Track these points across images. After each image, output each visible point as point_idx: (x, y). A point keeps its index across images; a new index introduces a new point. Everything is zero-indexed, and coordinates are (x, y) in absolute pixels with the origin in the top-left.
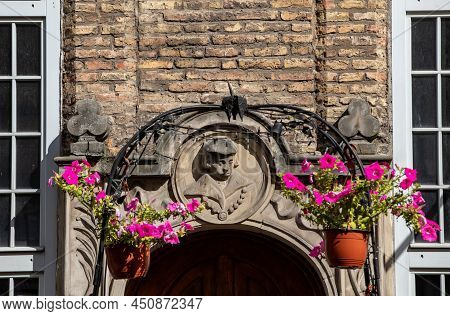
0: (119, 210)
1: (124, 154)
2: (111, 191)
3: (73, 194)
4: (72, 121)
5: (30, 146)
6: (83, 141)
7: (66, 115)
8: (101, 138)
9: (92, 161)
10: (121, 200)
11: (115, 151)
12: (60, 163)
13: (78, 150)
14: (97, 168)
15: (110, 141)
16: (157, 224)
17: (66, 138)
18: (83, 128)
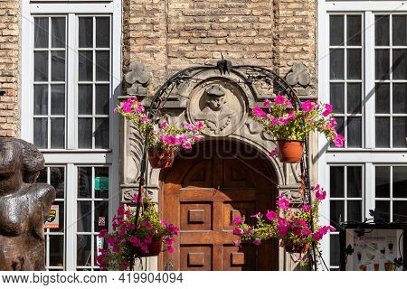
0: (155, 127)
1: (158, 94)
2: (151, 117)
3: (128, 118)
4: (128, 75)
5: (104, 89)
6: (134, 87)
7: (124, 72)
8: (145, 85)
9: (140, 98)
10: (157, 122)
11: (153, 93)
12: (121, 100)
13: (131, 92)
14: (143, 103)
15: (151, 87)
16: (178, 136)
17: (124, 85)
18: (134, 79)
